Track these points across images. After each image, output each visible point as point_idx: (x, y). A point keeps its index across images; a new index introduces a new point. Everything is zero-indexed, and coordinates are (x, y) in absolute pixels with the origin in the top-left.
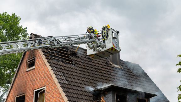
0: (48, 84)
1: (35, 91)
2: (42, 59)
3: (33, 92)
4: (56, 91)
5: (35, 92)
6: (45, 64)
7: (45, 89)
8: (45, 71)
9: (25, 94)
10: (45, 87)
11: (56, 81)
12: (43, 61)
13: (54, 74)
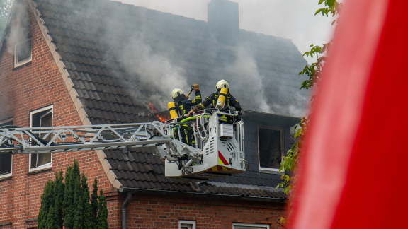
0: (58, 101)
1: (32, 113)
2: (45, 42)
3: (29, 116)
4: (73, 117)
5: (33, 115)
6: (52, 56)
7: (52, 110)
8: (51, 71)
9: (12, 119)
10: (52, 107)
11: (74, 94)
12: (48, 47)
13: (70, 79)
